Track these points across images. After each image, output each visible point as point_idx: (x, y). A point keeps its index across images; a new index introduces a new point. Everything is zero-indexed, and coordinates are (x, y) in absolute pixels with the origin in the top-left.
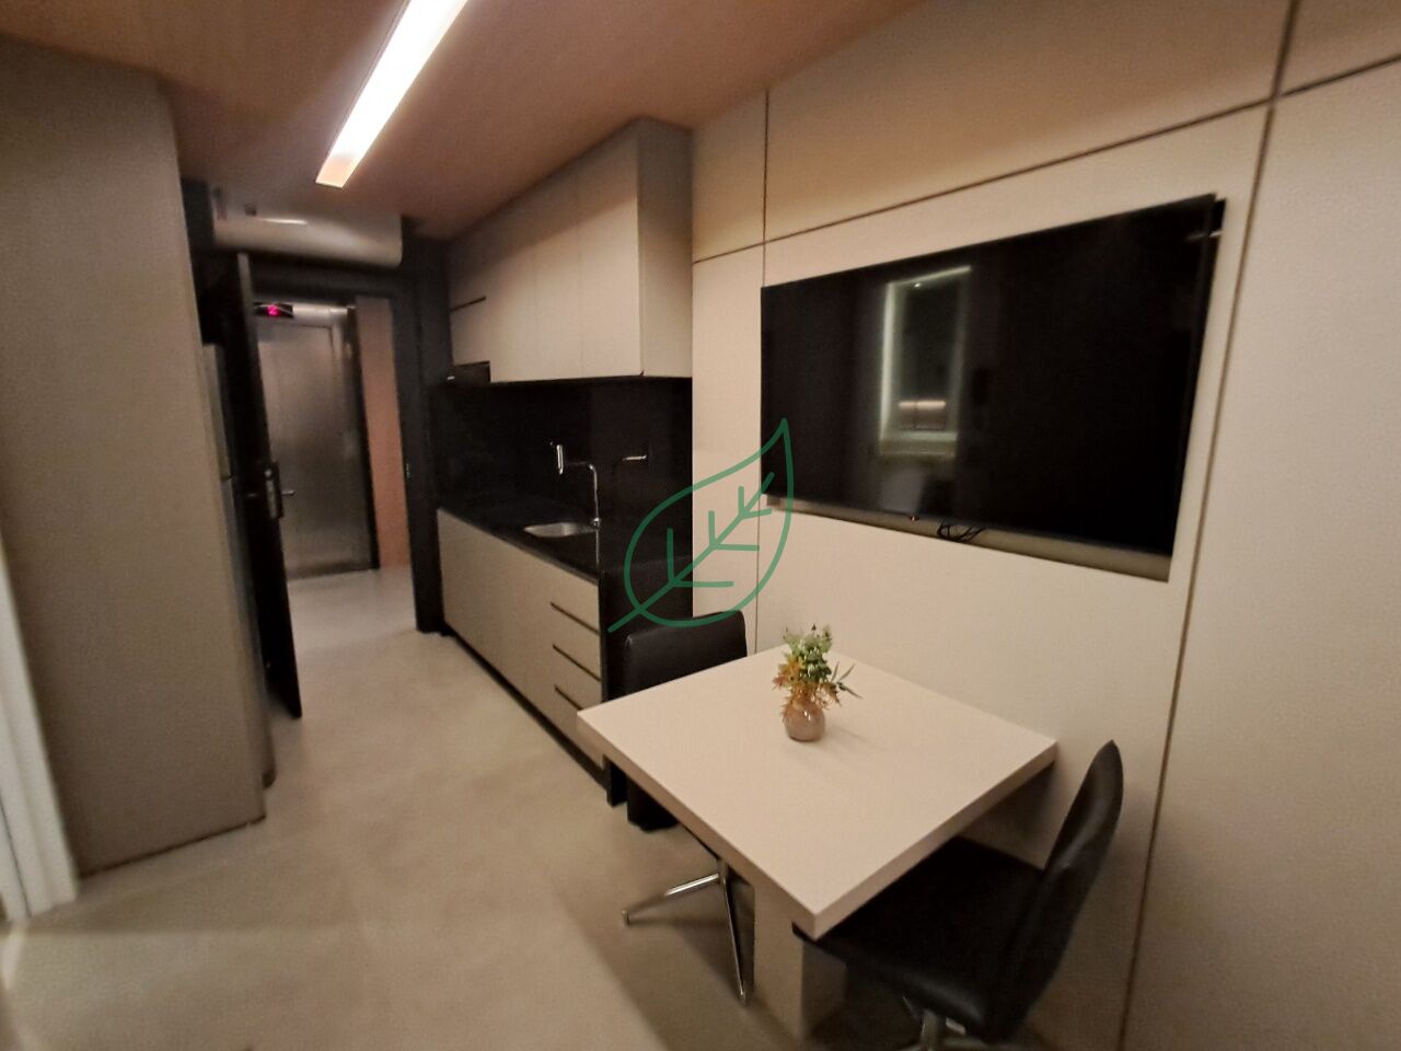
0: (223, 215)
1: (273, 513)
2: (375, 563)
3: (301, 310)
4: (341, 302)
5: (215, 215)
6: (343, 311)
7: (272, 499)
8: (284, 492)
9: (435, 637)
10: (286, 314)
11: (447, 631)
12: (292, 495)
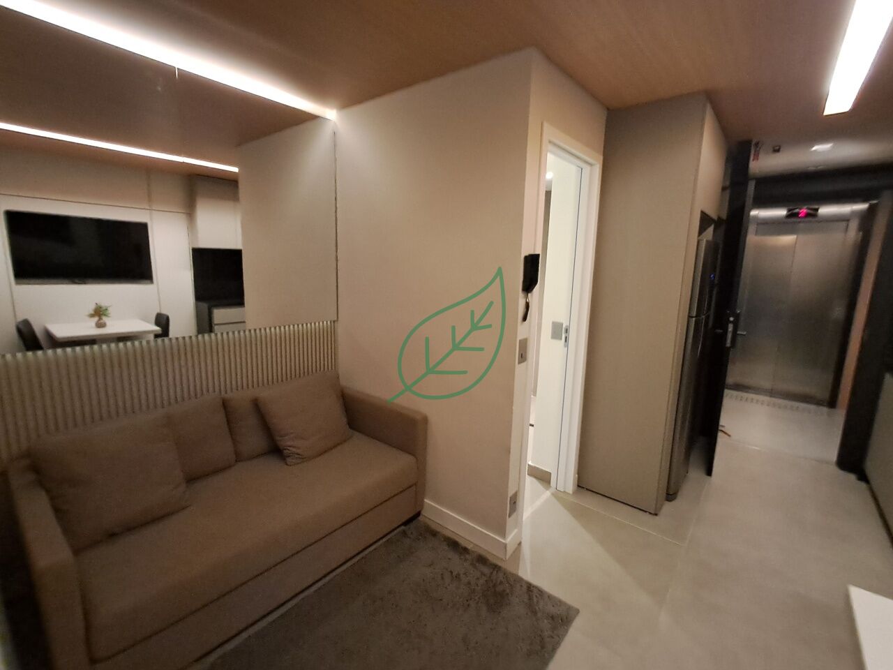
0: (756, 157)
1: (728, 344)
2: (832, 403)
3: (826, 210)
4: (864, 201)
5: (752, 158)
6: (862, 207)
7: (730, 336)
8: (738, 332)
9: (852, 477)
10: (813, 214)
11: (863, 477)
12: (744, 335)
